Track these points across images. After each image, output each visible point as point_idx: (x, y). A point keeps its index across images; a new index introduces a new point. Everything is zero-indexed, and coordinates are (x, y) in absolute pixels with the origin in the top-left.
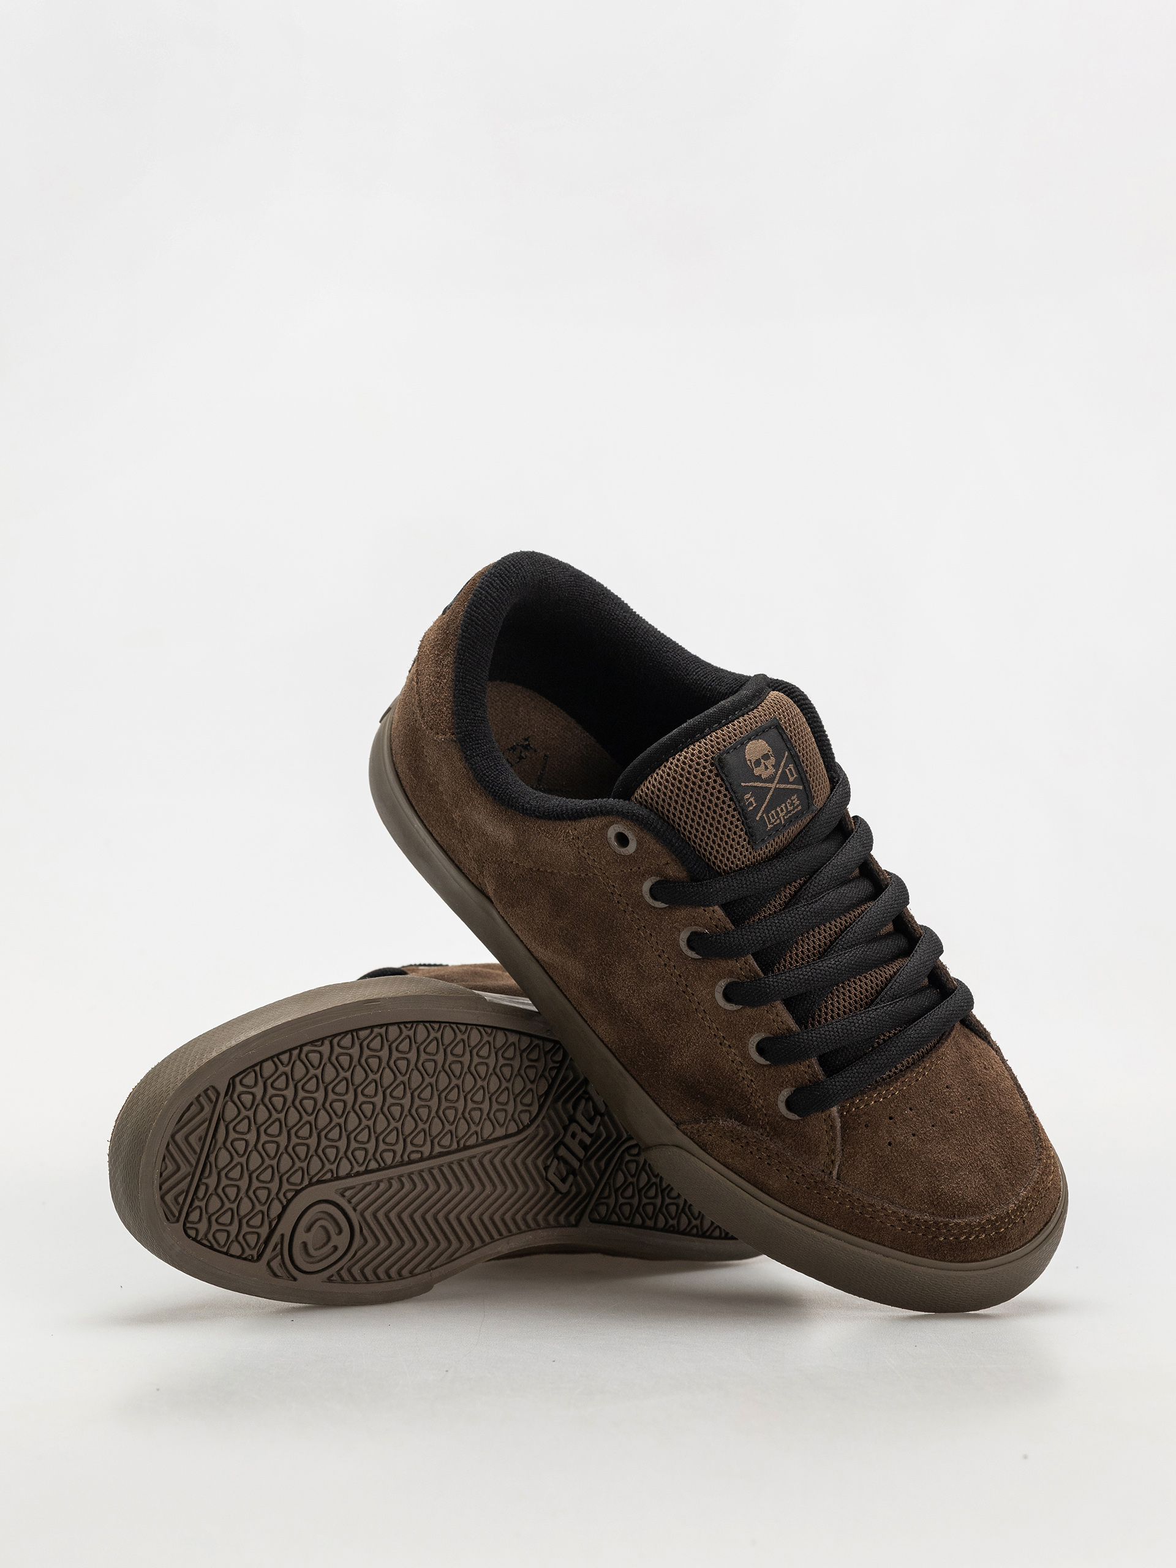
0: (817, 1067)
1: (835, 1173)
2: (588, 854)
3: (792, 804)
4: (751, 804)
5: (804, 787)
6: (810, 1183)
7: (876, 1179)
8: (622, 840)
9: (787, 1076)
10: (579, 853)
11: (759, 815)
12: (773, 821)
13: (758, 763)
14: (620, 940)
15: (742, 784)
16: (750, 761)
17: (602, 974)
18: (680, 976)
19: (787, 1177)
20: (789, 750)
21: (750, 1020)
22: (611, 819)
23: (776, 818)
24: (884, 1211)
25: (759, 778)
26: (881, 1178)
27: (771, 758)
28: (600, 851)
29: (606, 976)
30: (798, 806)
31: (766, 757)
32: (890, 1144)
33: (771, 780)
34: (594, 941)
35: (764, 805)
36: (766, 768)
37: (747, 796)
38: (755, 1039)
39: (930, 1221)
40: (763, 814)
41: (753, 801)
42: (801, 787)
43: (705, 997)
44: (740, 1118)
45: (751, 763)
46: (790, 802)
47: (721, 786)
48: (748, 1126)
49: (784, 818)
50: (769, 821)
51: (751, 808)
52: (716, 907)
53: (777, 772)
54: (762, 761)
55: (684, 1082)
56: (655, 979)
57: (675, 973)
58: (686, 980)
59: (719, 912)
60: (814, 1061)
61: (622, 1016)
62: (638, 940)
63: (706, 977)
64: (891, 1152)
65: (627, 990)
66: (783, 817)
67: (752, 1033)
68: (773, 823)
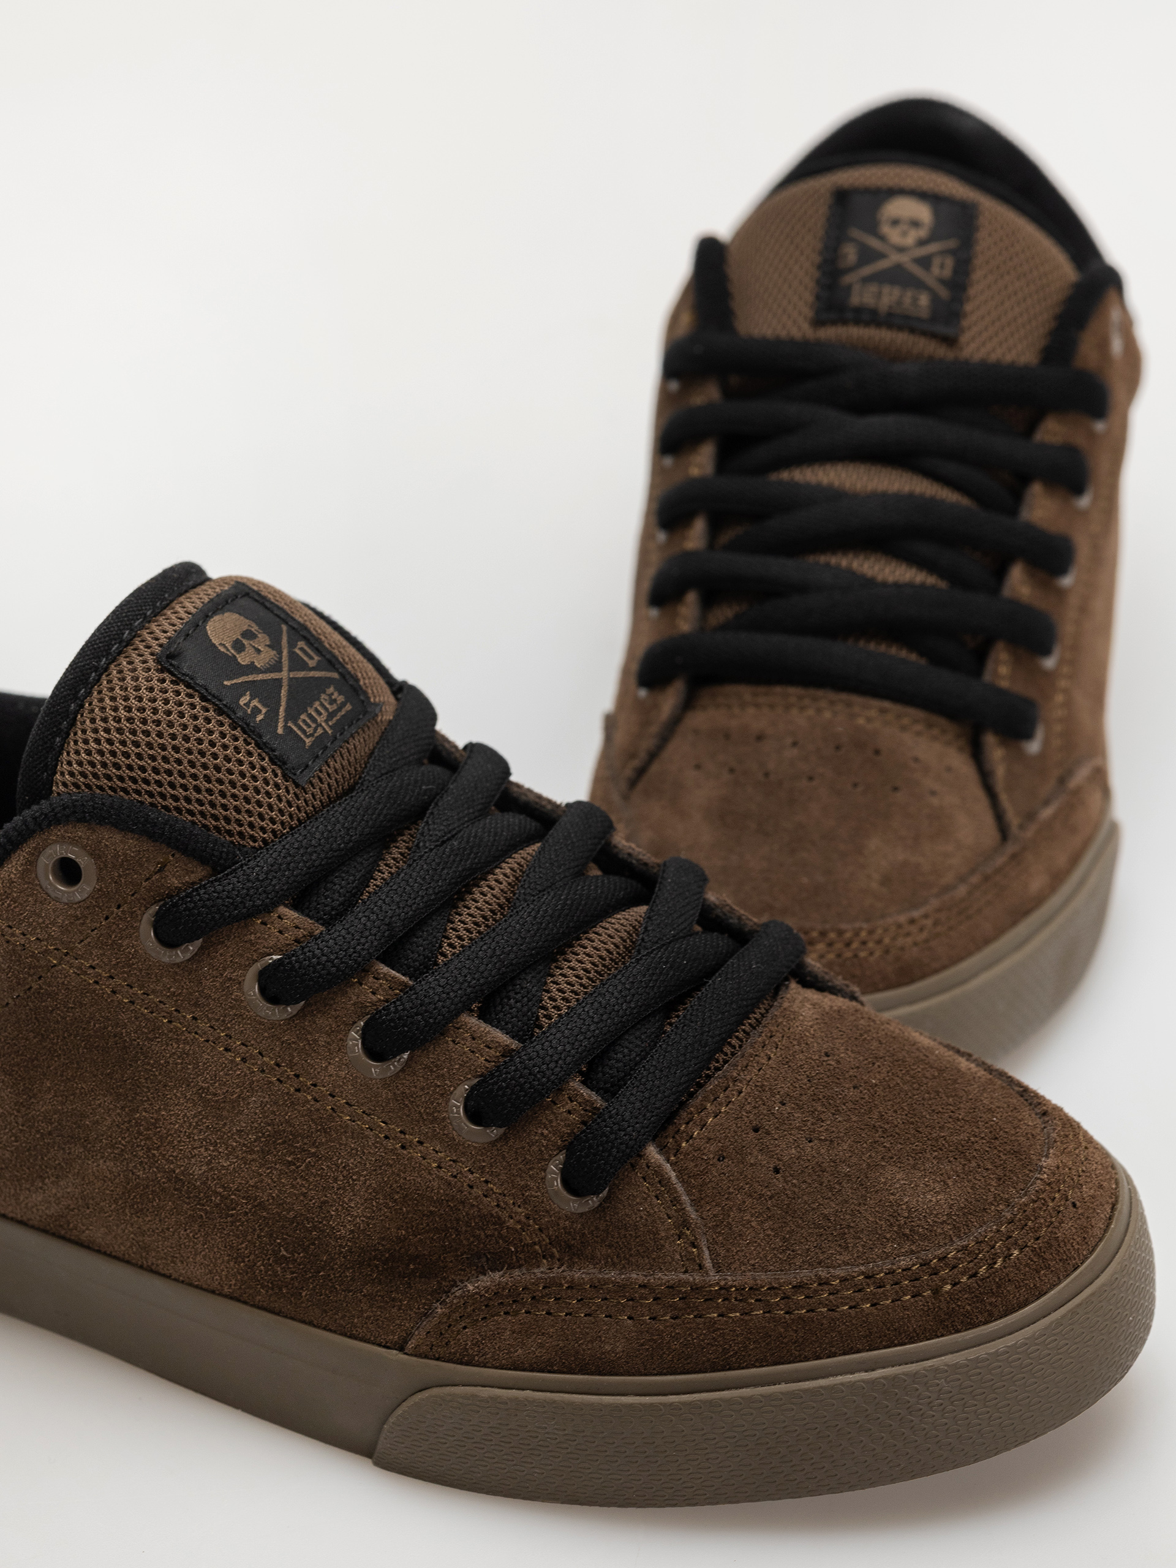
0: (585, 1092)
1: (708, 1264)
2: (24, 934)
3: (333, 702)
4: (256, 711)
5: (340, 674)
6: (673, 1307)
7: (784, 1240)
8: (69, 872)
9: (542, 1134)
10: (8, 942)
11: (281, 725)
12: (309, 731)
13: (239, 646)
14: (149, 1064)
15: (226, 683)
16: (224, 645)
17: (149, 1150)
18: (278, 1065)
19: (630, 1318)
20: (286, 623)
21: (431, 1071)
22: (32, 844)
23: (313, 725)
24: (826, 1287)
25: (251, 668)
26: (791, 1232)
27: (259, 636)
28: (39, 916)
29: (158, 1149)
30: (343, 705)
31: (248, 635)
32: (777, 1171)
33: (276, 667)
34: (108, 1099)
35: (282, 709)
36: (258, 651)
37: (243, 701)
38: (457, 1106)
39: (914, 1265)
40: (286, 721)
41: (260, 706)
42: (335, 675)
43: (337, 1076)
44: (498, 1262)
45: (225, 647)
46: (327, 698)
47: (190, 696)
48: (520, 1266)
49: (328, 725)
50: (304, 732)
51: (260, 718)
52: (282, 910)
53: (280, 653)
54: (245, 642)
55: (375, 1258)
56: (239, 1096)
57: (267, 1064)
58: (291, 1065)
59: (290, 915)
60: (575, 1084)
61: (217, 1205)
62: (178, 1041)
63: (322, 1040)
64: (786, 1182)
65: (202, 1150)
66: (326, 721)
67: (446, 1095)
68: (312, 735)
